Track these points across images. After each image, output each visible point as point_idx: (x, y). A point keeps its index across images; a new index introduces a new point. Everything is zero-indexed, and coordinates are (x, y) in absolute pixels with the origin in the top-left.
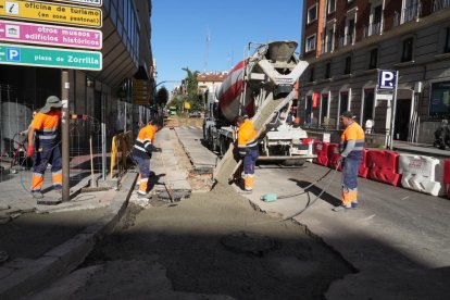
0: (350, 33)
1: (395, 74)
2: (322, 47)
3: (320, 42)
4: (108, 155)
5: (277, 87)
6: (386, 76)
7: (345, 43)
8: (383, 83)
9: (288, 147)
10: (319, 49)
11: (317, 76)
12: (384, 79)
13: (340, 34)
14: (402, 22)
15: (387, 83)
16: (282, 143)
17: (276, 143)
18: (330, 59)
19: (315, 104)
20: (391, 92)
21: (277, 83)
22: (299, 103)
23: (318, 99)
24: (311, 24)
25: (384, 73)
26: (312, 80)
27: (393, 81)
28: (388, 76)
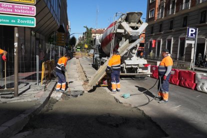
0: (173, 8)
1: (196, 30)
2: (158, 15)
3: (157, 13)
4: (40, 72)
5: (131, 36)
6: (191, 31)
7: (170, 13)
8: (190, 35)
9: (137, 69)
10: (156, 16)
11: (155, 31)
12: (190, 32)
13: (167, 8)
15: (192, 35)
16: (134, 66)
17: (130, 67)
18: (162, 22)
19: (153, 46)
20: (194, 39)
21: (131, 35)
22: (145, 45)
23: (155, 43)
24: (152, 3)
25: (190, 29)
26: (152, 33)
27: (195, 33)
28: (192, 31)
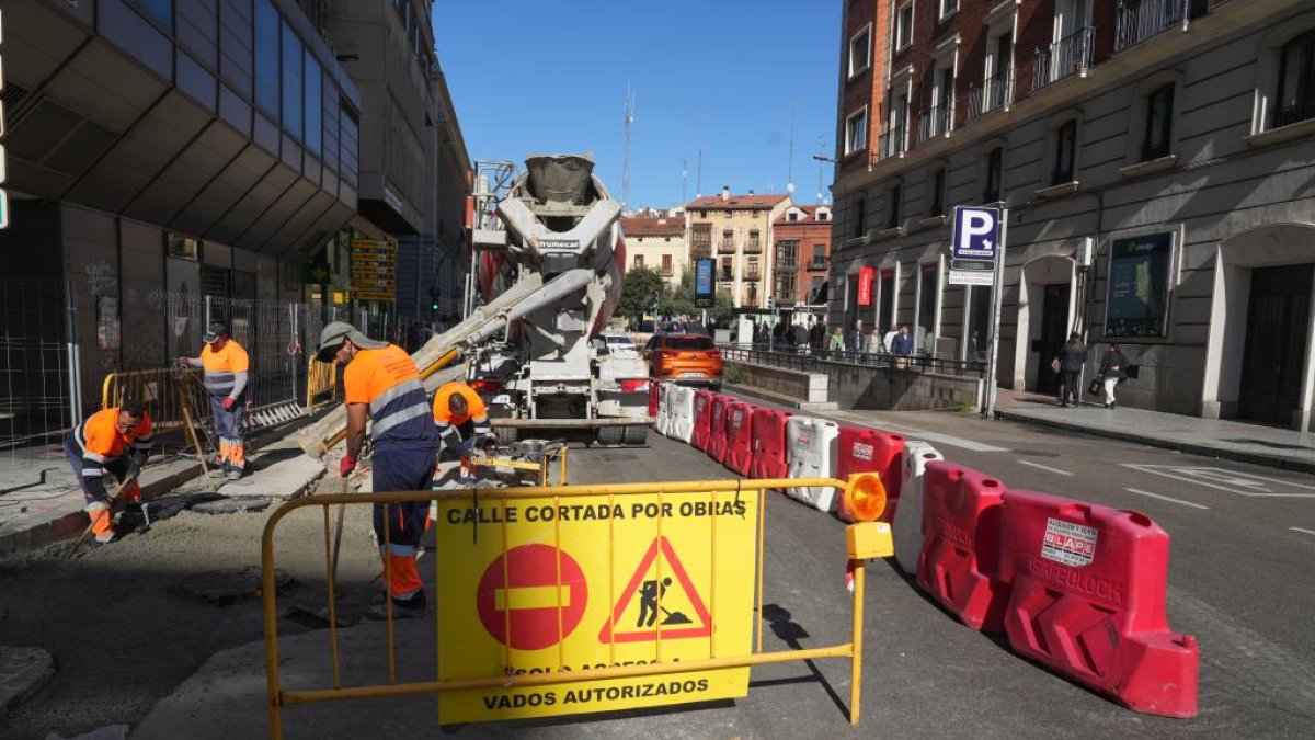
1: (996, 216)
2: (885, 139)
3: (877, 128)
5: (543, 258)
6: (974, 222)
8: (965, 242)
10: (875, 147)
11: (871, 220)
12: (967, 231)
14: (1054, 75)
15: (976, 242)
18: (899, 175)
19: (864, 298)
20: (988, 266)
21: (542, 252)
22: (831, 294)
23: (873, 283)
24: (857, 79)
25: (968, 216)
26: (860, 232)
27: (993, 236)
28: (977, 223)
